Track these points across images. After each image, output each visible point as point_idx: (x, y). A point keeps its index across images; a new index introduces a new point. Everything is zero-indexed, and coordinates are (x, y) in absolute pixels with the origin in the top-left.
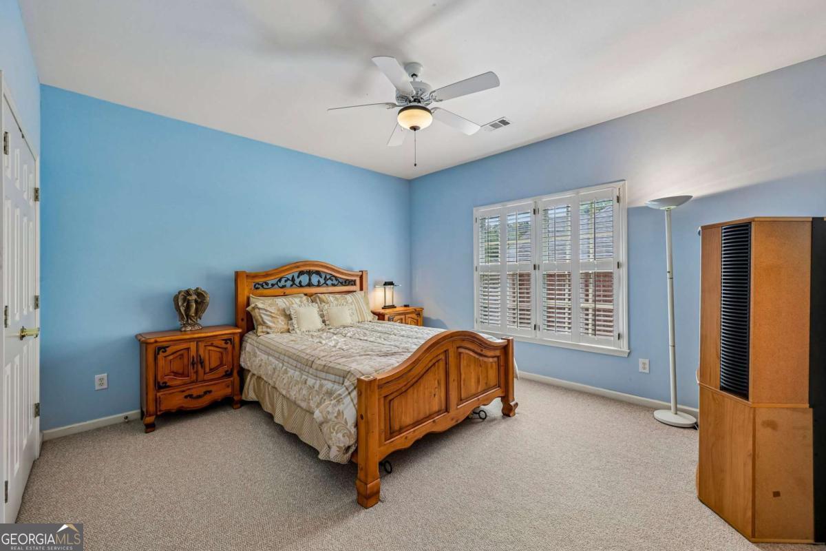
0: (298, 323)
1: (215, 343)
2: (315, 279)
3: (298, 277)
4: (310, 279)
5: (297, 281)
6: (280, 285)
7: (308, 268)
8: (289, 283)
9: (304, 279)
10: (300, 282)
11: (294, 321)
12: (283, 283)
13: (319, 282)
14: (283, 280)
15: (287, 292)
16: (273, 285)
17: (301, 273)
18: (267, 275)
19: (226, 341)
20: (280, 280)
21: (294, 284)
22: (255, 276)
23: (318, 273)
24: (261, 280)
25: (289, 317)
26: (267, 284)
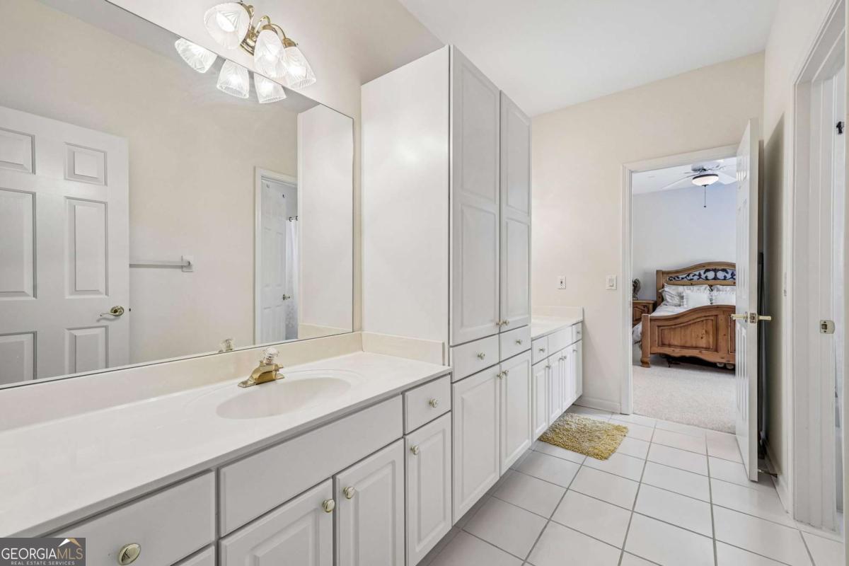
0: (687, 302)
1: (639, 307)
2: (721, 275)
3: (704, 273)
4: (716, 275)
5: (703, 276)
6: (689, 278)
7: (714, 267)
8: (696, 277)
9: (711, 275)
10: (706, 277)
11: (684, 300)
12: (691, 277)
13: (725, 277)
14: (691, 275)
15: (694, 283)
16: (683, 278)
17: (707, 270)
18: (677, 272)
19: (644, 306)
20: (688, 275)
21: (700, 278)
22: (668, 273)
23: (724, 270)
24: (673, 275)
25: (682, 298)
26: (678, 278)
